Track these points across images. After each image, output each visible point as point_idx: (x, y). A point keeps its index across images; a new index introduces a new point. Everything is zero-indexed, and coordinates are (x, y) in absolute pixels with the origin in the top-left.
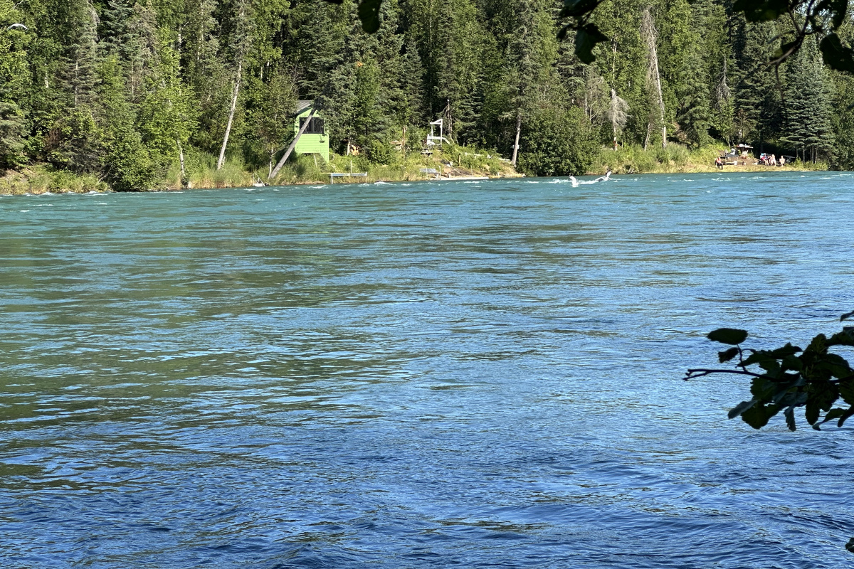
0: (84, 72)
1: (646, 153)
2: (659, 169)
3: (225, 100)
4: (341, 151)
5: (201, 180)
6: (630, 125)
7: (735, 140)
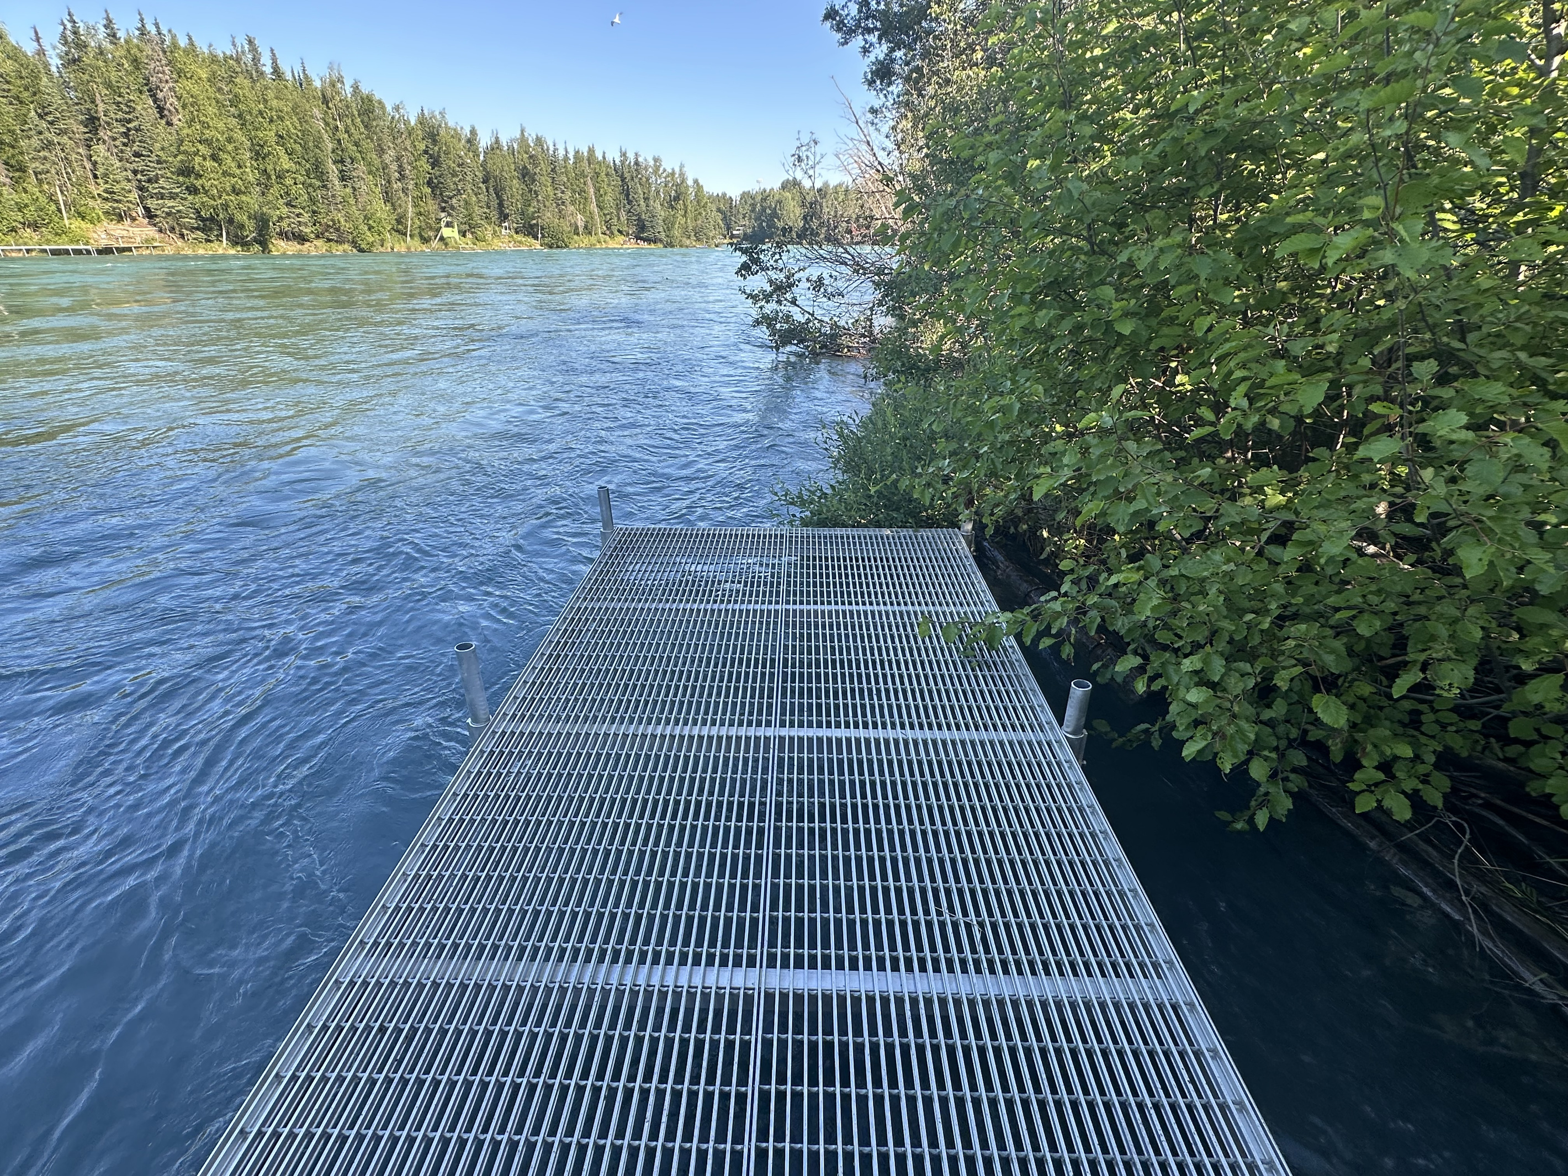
0: (333, 196)
1: (593, 239)
2: (598, 246)
3: (406, 211)
4: (464, 236)
5: (400, 248)
6: (586, 227)
7: (628, 234)
